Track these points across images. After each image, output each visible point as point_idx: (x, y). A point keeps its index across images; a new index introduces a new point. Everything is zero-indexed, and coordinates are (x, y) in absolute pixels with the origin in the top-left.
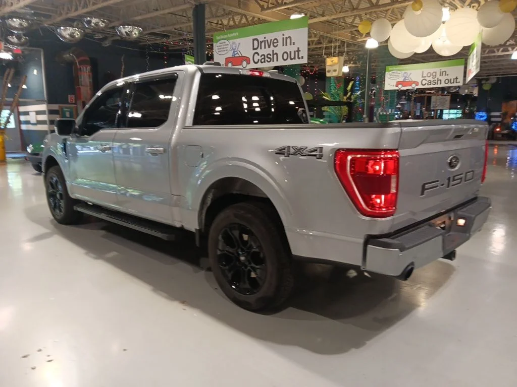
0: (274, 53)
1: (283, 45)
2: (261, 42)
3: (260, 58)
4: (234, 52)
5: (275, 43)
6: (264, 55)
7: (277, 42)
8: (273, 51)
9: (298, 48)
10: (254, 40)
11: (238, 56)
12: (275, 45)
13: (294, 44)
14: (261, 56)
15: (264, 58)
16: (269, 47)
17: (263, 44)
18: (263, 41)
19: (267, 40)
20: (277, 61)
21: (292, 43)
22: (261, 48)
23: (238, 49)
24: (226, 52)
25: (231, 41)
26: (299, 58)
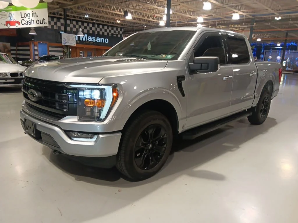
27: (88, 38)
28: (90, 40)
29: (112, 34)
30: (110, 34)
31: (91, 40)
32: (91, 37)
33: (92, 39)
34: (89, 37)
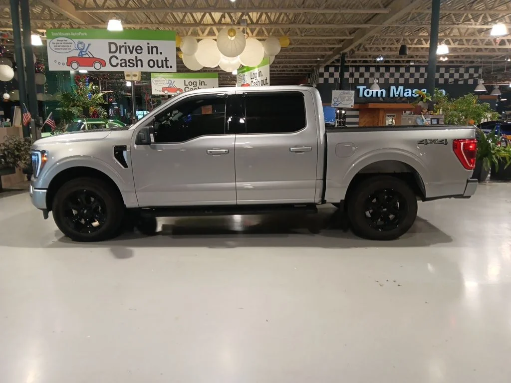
0: (138, 59)
1: (149, 53)
2: (121, 47)
3: (120, 62)
4: (81, 52)
5: (139, 50)
6: (125, 60)
7: (142, 49)
8: (136, 57)
9: (166, 58)
10: (110, 44)
11: (87, 56)
12: (139, 51)
13: (161, 53)
14: (121, 60)
15: (125, 63)
16: (131, 52)
17: (123, 49)
18: (123, 46)
19: (129, 47)
20: (142, 66)
21: (159, 53)
22: (120, 53)
23: (87, 49)
24: (68, 51)
25: (76, 41)
26: (167, 67)
27: (404, 92)
28: (408, 94)
29: (456, 81)
30: (451, 80)
31: (410, 95)
32: (410, 90)
33: (412, 93)
34: (406, 90)
